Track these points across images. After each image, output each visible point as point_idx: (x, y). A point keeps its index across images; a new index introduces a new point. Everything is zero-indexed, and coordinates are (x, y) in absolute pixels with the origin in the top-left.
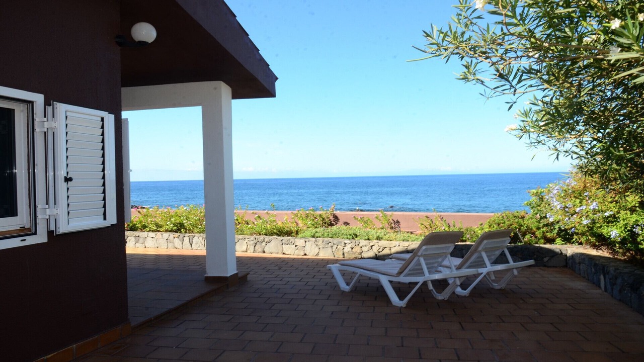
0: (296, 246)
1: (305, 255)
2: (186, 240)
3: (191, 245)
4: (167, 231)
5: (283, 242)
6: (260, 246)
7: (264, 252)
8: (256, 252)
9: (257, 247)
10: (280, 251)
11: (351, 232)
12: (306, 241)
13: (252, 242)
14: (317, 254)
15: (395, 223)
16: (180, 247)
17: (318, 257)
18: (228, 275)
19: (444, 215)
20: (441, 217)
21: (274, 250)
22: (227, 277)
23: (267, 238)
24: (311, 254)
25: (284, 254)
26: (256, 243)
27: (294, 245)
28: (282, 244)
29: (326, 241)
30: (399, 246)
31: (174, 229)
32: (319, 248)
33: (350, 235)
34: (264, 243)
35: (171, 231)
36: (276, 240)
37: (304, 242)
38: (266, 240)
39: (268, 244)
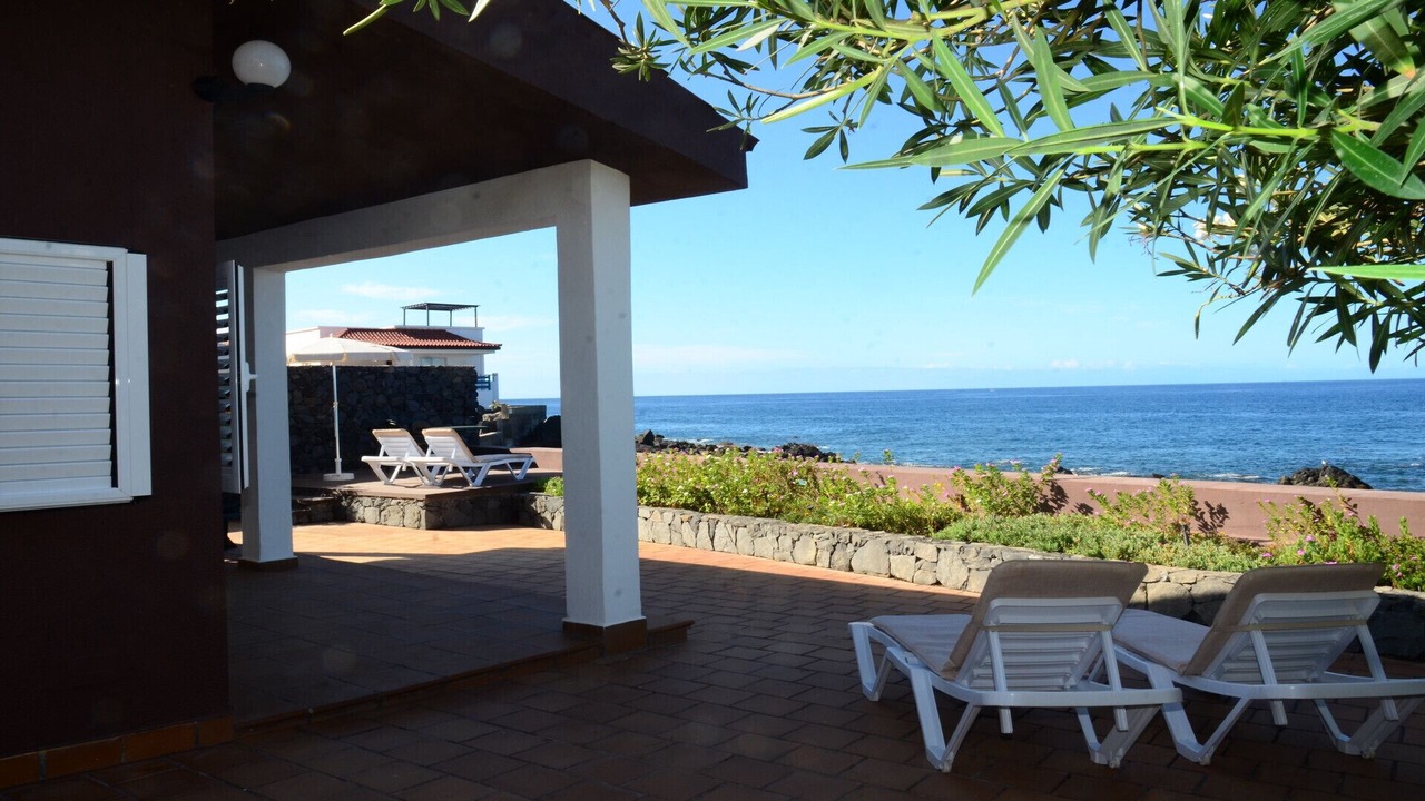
0: (918, 559)
1: (938, 583)
2: (704, 526)
3: (712, 540)
4: (677, 506)
5: (891, 546)
6: (842, 552)
7: (851, 569)
8: (834, 568)
9: (835, 556)
10: (884, 570)
11: (1057, 533)
12: (939, 550)
13: (826, 543)
14: (965, 585)
15: (1212, 514)
16: (693, 545)
17: (966, 594)
18: (606, 625)
19: (1360, 499)
20: (1351, 503)
21: (870, 567)
22: (601, 628)
23: (859, 534)
24: (950, 584)
25: (891, 577)
26: (834, 546)
27: (914, 558)
28: (889, 553)
29: (986, 553)
30: (1168, 580)
31: (689, 501)
32: (969, 569)
33: (1054, 540)
34: (851, 547)
35: (686, 506)
36: (876, 542)
37: (936, 552)
38: (856, 539)
39: (860, 550)
